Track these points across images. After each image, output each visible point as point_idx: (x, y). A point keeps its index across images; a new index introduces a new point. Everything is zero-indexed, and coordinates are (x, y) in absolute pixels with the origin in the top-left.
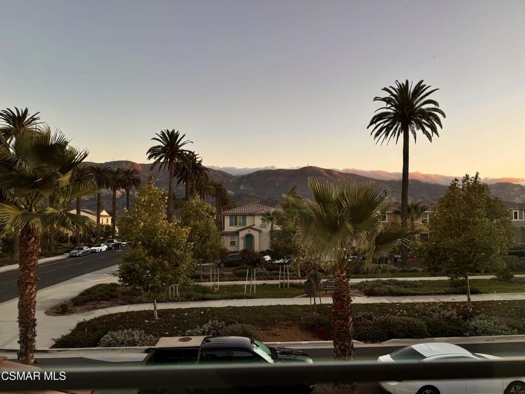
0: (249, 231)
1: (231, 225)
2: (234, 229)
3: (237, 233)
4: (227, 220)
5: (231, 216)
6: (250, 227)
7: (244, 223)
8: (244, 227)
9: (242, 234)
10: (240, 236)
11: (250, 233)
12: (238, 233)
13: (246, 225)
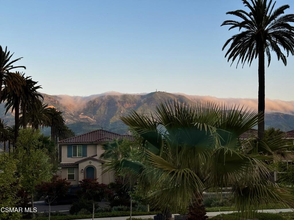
0: (90, 163)
1: (69, 156)
2: (72, 160)
3: (76, 166)
4: (65, 151)
5: (69, 146)
6: (92, 158)
7: (85, 154)
8: (84, 158)
9: (83, 166)
10: (80, 169)
11: (92, 164)
12: (78, 165)
13: (86, 156)
